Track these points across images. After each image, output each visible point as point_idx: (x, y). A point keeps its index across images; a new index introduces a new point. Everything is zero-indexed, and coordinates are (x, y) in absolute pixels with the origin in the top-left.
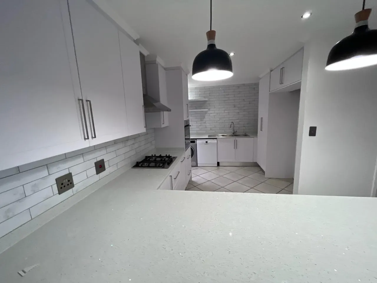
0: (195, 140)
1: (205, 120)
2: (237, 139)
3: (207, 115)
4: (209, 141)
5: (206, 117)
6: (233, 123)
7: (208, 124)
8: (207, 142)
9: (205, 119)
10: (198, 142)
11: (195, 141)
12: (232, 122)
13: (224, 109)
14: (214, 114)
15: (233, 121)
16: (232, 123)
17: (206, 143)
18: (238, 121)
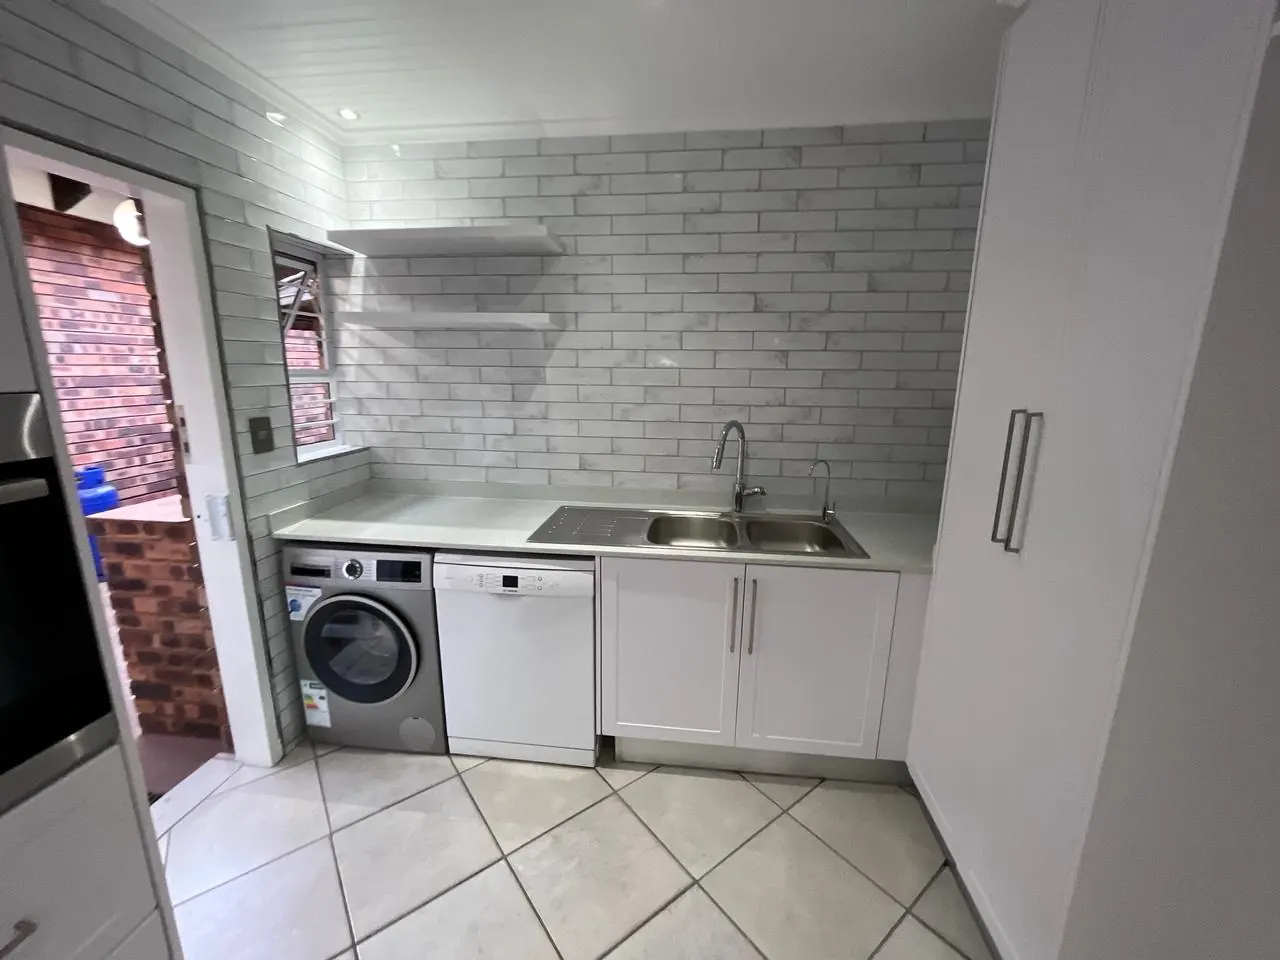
0: (424, 558)
1: (539, 392)
2: (754, 572)
3: (557, 357)
4: (529, 573)
5: (550, 374)
6: (741, 431)
7: (561, 429)
8: (510, 581)
9: (538, 388)
10: (444, 574)
11: (417, 565)
12: (734, 424)
13: (676, 322)
14: (611, 358)
15: (741, 418)
16: (734, 433)
17: (501, 589)
18: (777, 415)
